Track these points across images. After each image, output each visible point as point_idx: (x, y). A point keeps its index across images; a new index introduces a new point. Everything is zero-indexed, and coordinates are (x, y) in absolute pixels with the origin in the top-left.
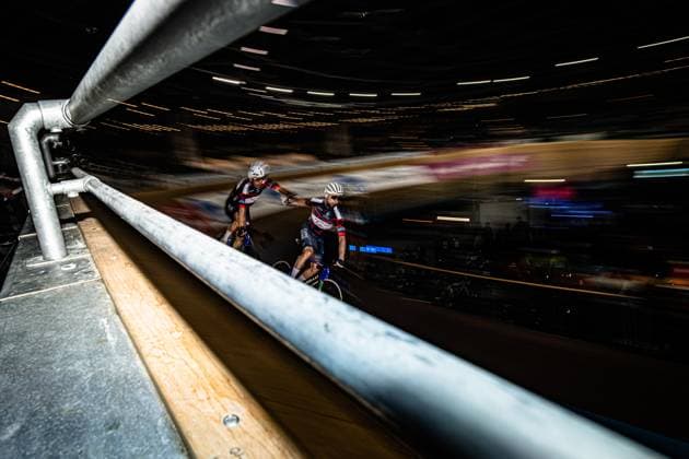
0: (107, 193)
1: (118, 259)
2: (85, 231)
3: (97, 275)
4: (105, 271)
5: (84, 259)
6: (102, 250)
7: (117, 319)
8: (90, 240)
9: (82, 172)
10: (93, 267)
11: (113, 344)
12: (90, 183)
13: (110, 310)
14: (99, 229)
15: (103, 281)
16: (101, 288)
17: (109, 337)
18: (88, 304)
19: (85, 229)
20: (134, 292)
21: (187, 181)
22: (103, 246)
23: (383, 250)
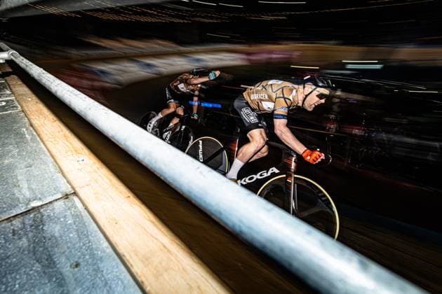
0: (24, 62)
1: (32, 99)
2: (10, 84)
3: (20, 108)
4: (24, 105)
5: (11, 100)
6: (22, 95)
7: (32, 129)
8: (14, 90)
9: (7, 47)
10: (17, 104)
11: (29, 139)
12: (12, 54)
13: (27, 125)
14: (20, 82)
15: (23, 111)
16: (22, 114)
17: (27, 136)
18: (15, 122)
19: (10, 83)
20: (41, 116)
21: (87, 54)
22: (22, 93)
23: (215, 105)
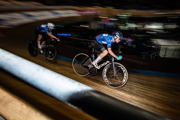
23: (68, 35)
